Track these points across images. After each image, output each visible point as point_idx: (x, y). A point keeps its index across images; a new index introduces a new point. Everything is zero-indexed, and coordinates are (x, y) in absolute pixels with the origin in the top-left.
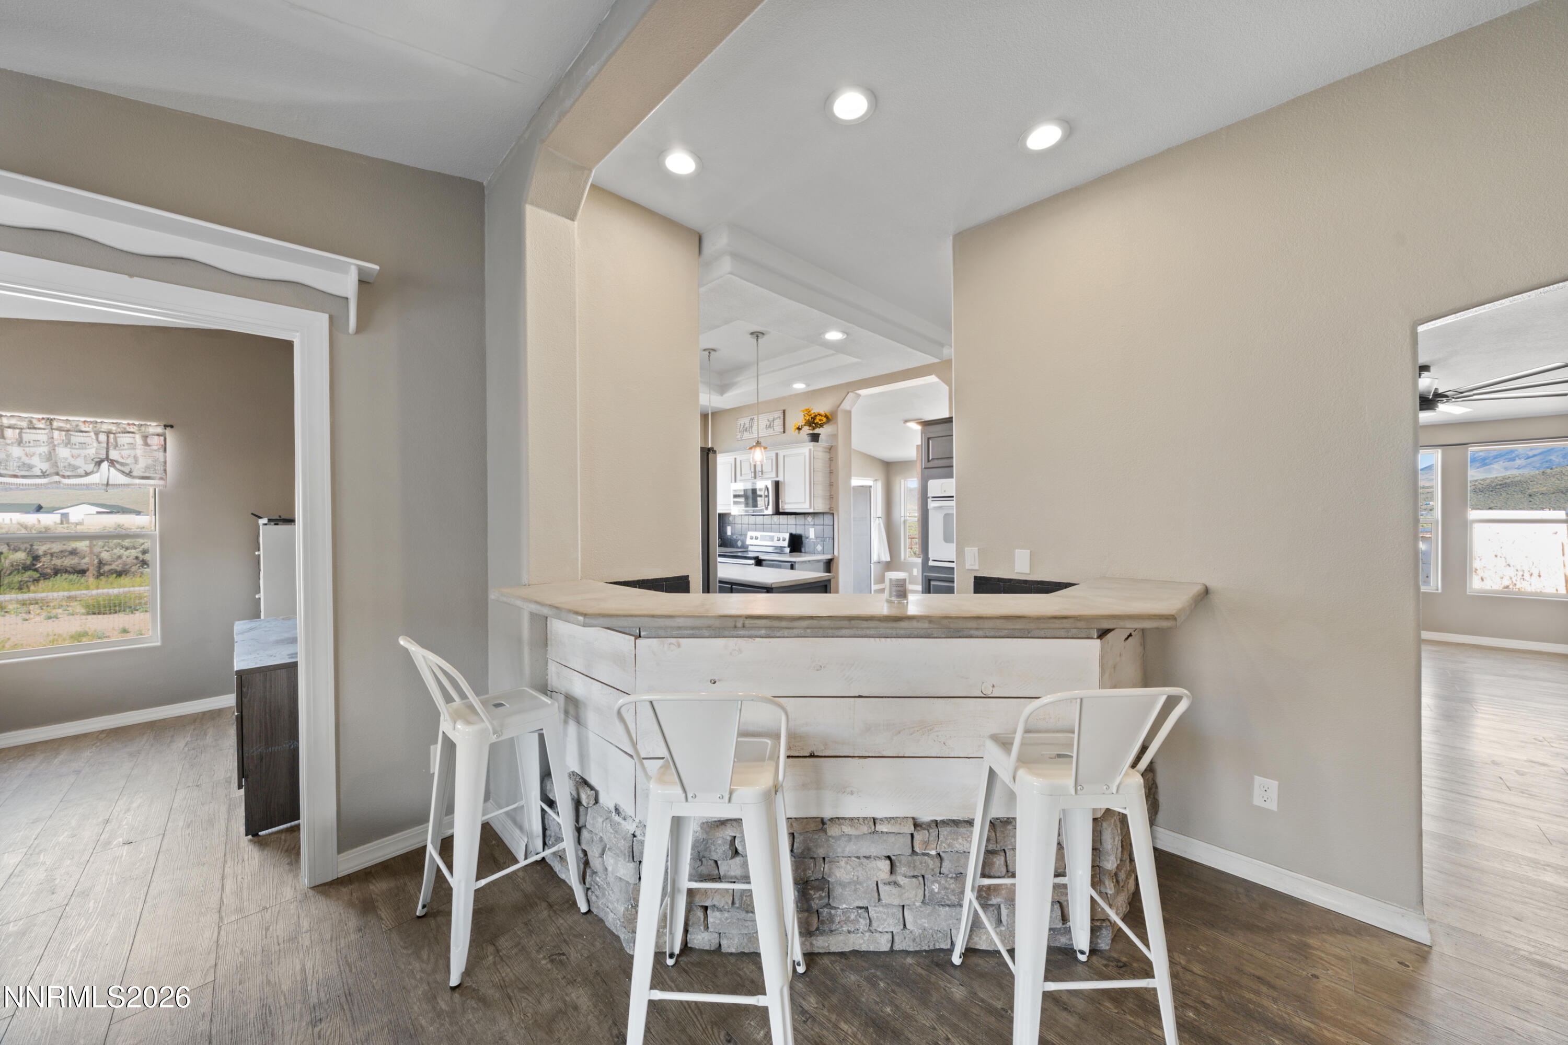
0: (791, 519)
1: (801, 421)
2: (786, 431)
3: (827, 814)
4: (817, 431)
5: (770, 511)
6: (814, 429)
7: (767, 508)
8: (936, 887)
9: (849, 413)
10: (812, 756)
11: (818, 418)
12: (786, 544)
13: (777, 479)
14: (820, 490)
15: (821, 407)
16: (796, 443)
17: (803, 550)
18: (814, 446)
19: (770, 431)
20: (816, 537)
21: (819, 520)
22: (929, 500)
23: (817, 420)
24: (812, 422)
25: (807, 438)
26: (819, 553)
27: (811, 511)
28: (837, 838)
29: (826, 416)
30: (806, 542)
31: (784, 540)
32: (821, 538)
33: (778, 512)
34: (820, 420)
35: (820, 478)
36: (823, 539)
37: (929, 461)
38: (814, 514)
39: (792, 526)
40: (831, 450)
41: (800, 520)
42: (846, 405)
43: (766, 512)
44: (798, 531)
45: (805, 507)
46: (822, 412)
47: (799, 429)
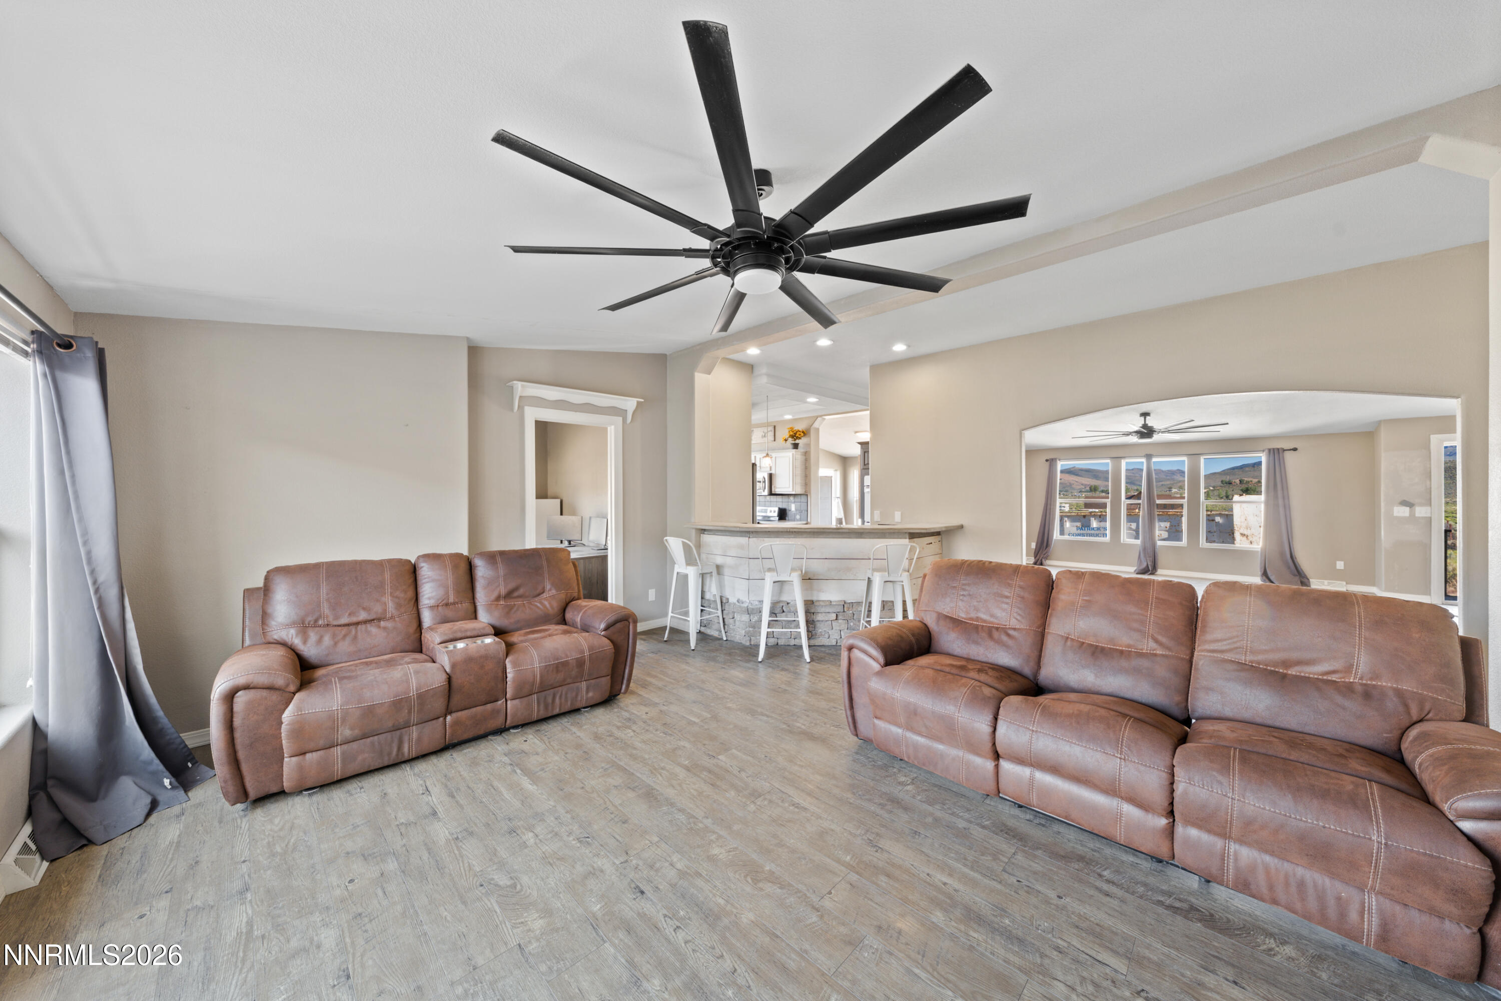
0: (779, 499)
1: (787, 435)
2: (776, 440)
3: (814, 598)
4: (797, 441)
5: (766, 492)
6: (795, 440)
7: (764, 491)
8: (852, 624)
9: (817, 430)
10: (809, 579)
11: (798, 433)
12: (776, 514)
13: (771, 472)
14: (799, 480)
15: (800, 427)
16: (784, 449)
17: (787, 518)
18: (796, 452)
19: (765, 439)
20: (796, 510)
21: (798, 499)
22: (865, 488)
23: (797, 435)
24: (795, 436)
25: (791, 446)
26: (798, 520)
27: (794, 493)
28: (818, 606)
29: (803, 432)
30: (789, 513)
31: (774, 512)
32: (799, 511)
33: (771, 494)
34: (800, 435)
35: (799, 472)
36: (801, 512)
37: (865, 465)
38: (795, 495)
39: (781, 503)
40: (806, 454)
41: (785, 499)
42: (816, 425)
43: (763, 494)
44: (783, 506)
45: (789, 491)
46: (800, 429)
47: (786, 440)
